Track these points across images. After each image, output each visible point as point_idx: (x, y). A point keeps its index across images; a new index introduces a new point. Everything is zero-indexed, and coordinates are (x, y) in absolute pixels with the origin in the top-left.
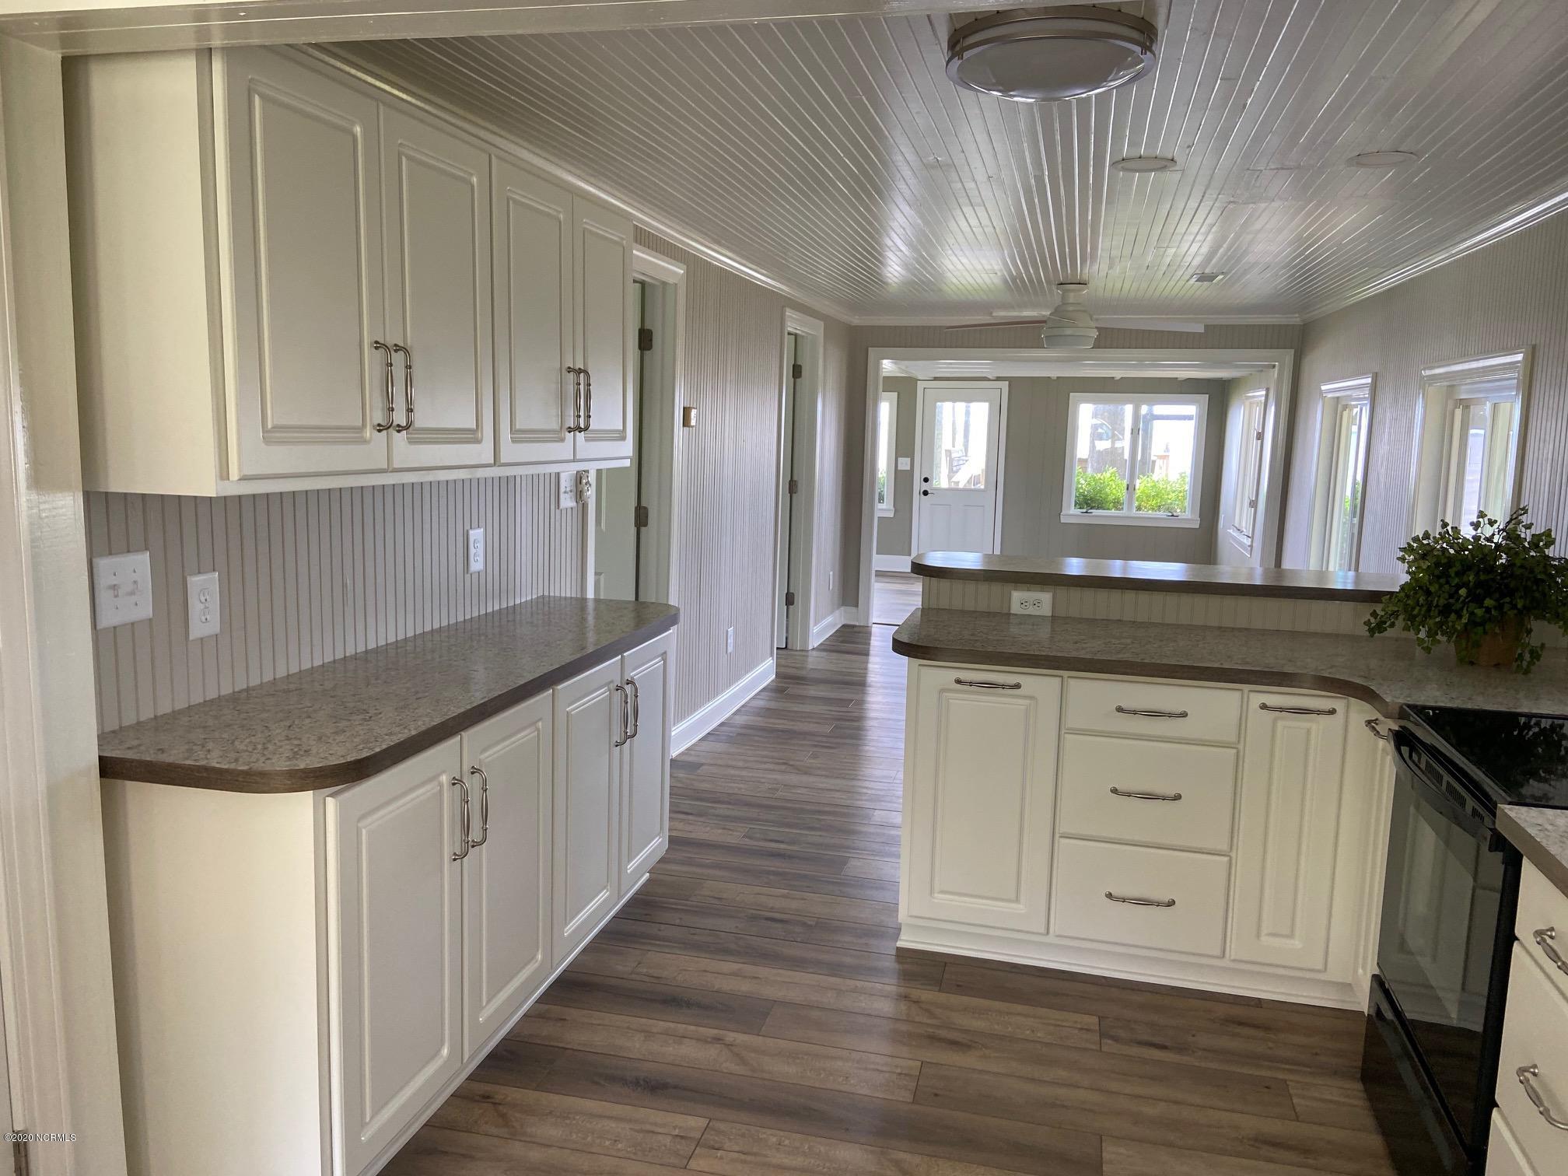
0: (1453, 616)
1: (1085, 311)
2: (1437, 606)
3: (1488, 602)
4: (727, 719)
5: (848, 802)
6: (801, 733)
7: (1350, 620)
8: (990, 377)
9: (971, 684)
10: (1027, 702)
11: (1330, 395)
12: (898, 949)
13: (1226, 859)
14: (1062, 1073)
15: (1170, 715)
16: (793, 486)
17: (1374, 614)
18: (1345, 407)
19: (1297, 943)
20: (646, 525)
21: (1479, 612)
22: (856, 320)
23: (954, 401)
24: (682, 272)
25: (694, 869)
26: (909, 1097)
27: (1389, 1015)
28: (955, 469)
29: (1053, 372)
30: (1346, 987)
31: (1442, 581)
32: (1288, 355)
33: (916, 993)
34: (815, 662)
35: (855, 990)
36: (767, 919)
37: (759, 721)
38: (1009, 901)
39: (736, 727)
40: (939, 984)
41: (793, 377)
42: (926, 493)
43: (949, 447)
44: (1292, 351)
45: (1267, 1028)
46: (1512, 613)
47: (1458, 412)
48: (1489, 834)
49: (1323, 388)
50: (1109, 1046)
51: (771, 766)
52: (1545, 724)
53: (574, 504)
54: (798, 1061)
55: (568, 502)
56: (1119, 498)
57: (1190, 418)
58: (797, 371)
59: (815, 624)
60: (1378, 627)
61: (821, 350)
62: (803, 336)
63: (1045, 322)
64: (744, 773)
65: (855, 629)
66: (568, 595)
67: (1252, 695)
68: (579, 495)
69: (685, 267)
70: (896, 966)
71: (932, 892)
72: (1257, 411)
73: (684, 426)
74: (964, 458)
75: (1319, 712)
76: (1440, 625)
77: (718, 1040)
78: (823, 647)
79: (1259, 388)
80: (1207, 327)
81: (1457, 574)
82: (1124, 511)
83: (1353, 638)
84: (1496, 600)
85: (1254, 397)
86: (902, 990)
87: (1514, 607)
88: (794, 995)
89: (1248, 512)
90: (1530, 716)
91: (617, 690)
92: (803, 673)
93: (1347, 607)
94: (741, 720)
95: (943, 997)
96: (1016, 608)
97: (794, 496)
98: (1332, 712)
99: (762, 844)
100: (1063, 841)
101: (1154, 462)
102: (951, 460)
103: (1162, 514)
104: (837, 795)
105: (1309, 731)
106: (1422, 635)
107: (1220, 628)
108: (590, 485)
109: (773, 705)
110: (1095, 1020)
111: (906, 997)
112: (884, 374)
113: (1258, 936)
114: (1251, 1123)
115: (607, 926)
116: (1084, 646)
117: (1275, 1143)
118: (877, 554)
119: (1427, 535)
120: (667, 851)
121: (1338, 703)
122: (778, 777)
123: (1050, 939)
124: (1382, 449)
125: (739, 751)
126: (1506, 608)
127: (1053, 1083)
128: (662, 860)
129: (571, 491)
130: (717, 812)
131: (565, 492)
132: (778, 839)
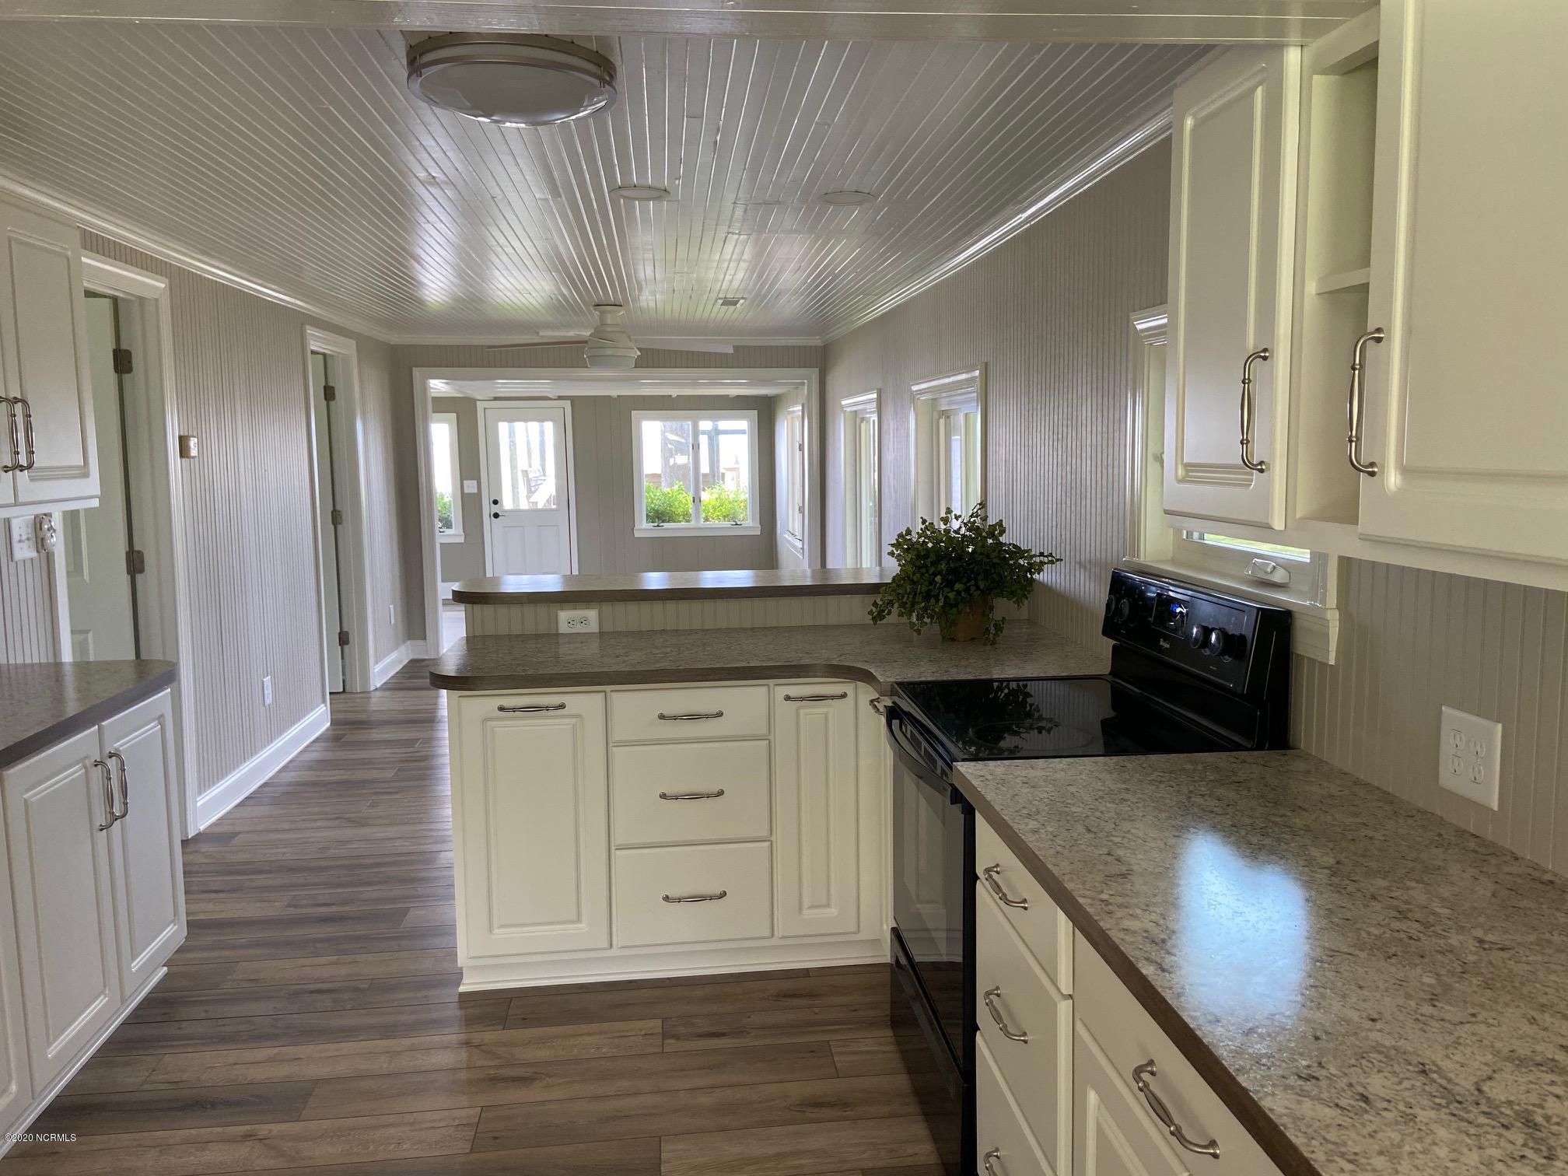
0: (933, 601)
1: (624, 332)
2: (920, 593)
3: (958, 586)
4: (271, 779)
5: (414, 849)
6: (360, 782)
7: (857, 610)
8: (550, 396)
9: (514, 710)
10: (573, 720)
11: (848, 409)
12: (462, 995)
13: (768, 843)
14: (624, 1084)
15: (707, 716)
16: (336, 518)
17: (875, 604)
18: (863, 419)
19: (833, 911)
20: (142, 571)
21: (952, 595)
22: (395, 339)
23: (526, 420)
24: (163, 286)
25: (226, 953)
26: (467, 1146)
27: (903, 961)
28: (533, 489)
29: (614, 391)
30: (876, 942)
31: (923, 570)
32: (814, 373)
33: (477, 1037)
34: (378, 703)
35: (412, 1049)
36: (312, 992)
37: (309, 776)
38: (573, 922)
39: (281, 786)
40: (504, 1022)
41: (326, 399)
42: (496, 516)
43: (526, 468)
44: (817, 369)
45: (812, 995)
46: (977, 594)
47: (942, 421)
48: (949, 789)
49: (844, 403)
50: (671, 1045)
51: (322, 823)
52: (1013, 685)
53: (35, 554)
54: (344, 1138)
55: (24, 551)
56: (687, 511)
57: (742, 432)
58: (329, 393)
59: (376, 663)
60: (878, 616)
61: (355, 372)
62: (332, 356)
63: (586, 342)
64: (290, 836)
65: (423, 664)
66: (35, 661)
67: (777, 688)
68: (40, 543)
69: (167, 280)
70: (458, 1013)
71: (491, 929)
72: (798, 424)
73: (182, 456)
74: (543, 478)
75: (833, 697)
76: (925, 609)
77: (247, 1137)
78: (390, 686)
79: (795, 404)
80: (736, 348)
81: (932, 563)
82: (692, 523)
83: (862, 627)
84: (965, 584)
85: (793, 412)
86: (463, 1037)
87: (978, 588)
88: (342, 1068)
89: (798, 516)
90: (1001, 681)
91: (96, 766)
92: (363, 717)
93: (856, 600)
94: (290, 777)
95: (506, 1035)
96: (564, 628)
97: (339, 527)
98: (844, 696)
99: (310, 910)
100: (618, 852)
101: (723, 474)
102: (529, 481)
103: (727, 524)
104: (400, 843)
105: (826, 715)
106: (914, 618)
107: (753, 629)
108: (54, 531)
109: (328, 755)
110: (659, 1022)
111: (467, 1043)
112: (433, 395)
113: (800, 909)
114: (798, 1090)
115: (111, 1037)
116: (626, 659)
117: (819, 1104)
118: (443, 581)
119: (909, 532)
120: (186, 938)
121: (848, 687)
122: (331, 833)
123: (614, 952)
124: (889, 457)
125: (285, 811)
126: (973, 589)
127: (617, 1096)
128: (180, 951)
129: (28, 539)
130: (255, 884)
131: (20, 541)
132: (329, 902)
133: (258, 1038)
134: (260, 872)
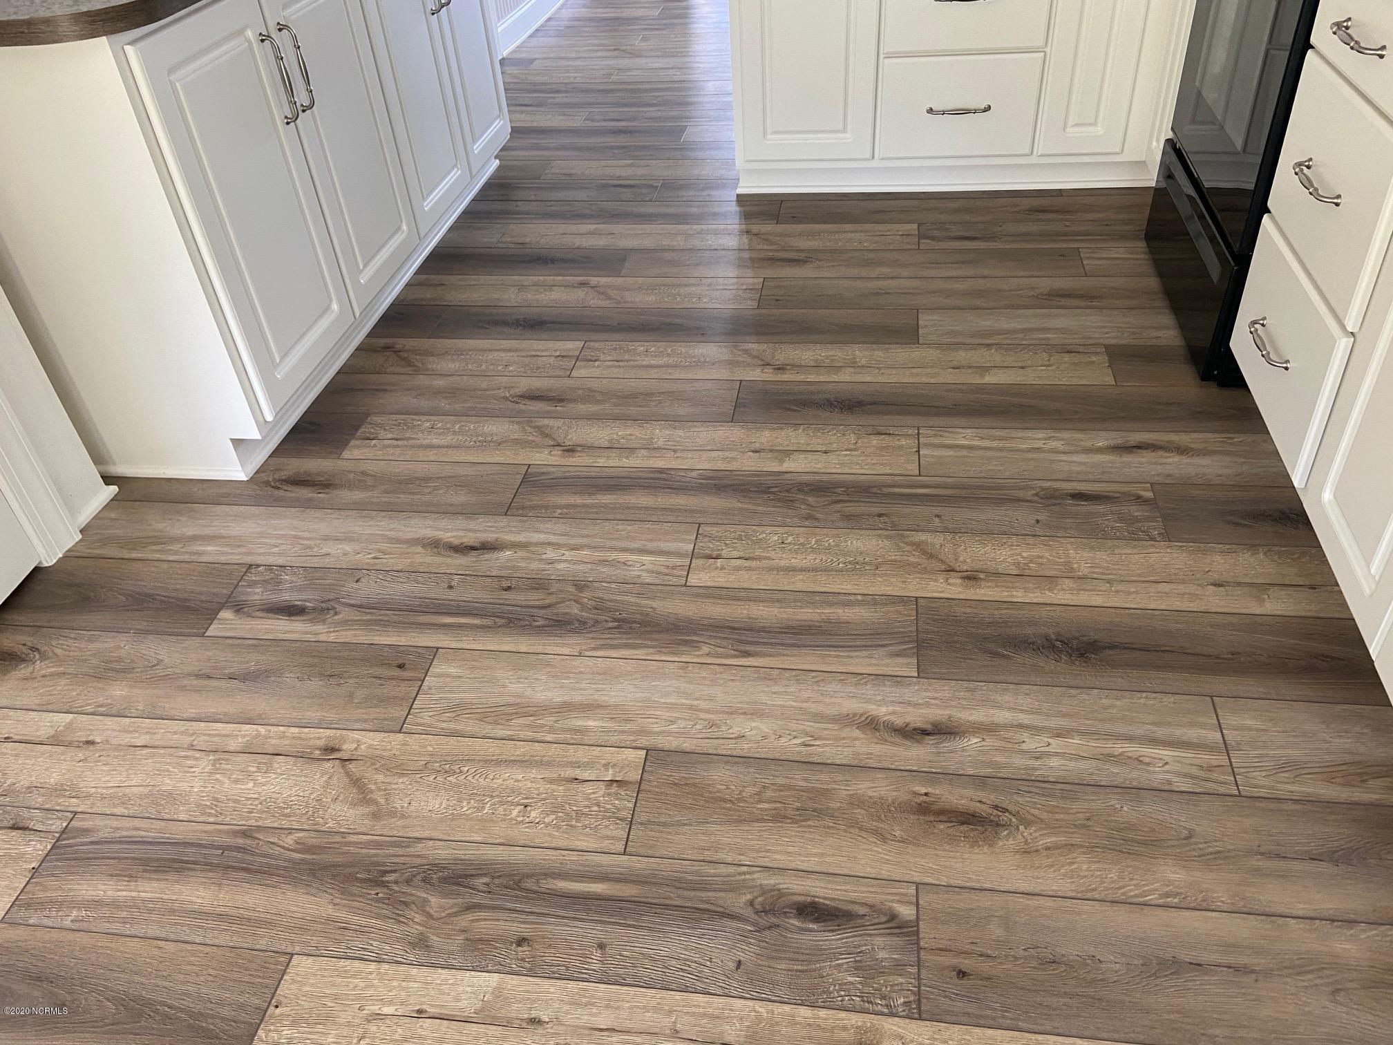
5: (682, 78)
6: (628, 19)
12: (738, 195)
13: (1042, 54)
14: (885, 270)
19: (1099, 130)
26: (755, 304)
30: (1141, 165)
33: (755, 228)
35: (701, 232)
36: (615, 186)
38: (837, 131)
39: (563, 20)
40: (777, 218)
45: (1065, 211)
51: (605, 54)
54: (656, 291)
64: (578, 63)
70: (738, 209)
71: (765, 136)
77: (583, 284)
86: (744, 227)
88: (648, 243)
94: (567, 13)
95: (781, 228)
99: (603, 124)
100: (887, 61)
104: (671, 72)
110: (915, 226)
111: (747, 232)
113: (1065, 128)
114: (1045, 284)
115: (466, 209)
117: (1066, 295)
120: (511, 136)
122: (611, 62)
123: (876, 163)
125: (571, 42)
127: (879, 278)
128: (506, 147)
130: (557, 100)
132: (619, 118)
133: (578, 217)
134: (558, 92)
